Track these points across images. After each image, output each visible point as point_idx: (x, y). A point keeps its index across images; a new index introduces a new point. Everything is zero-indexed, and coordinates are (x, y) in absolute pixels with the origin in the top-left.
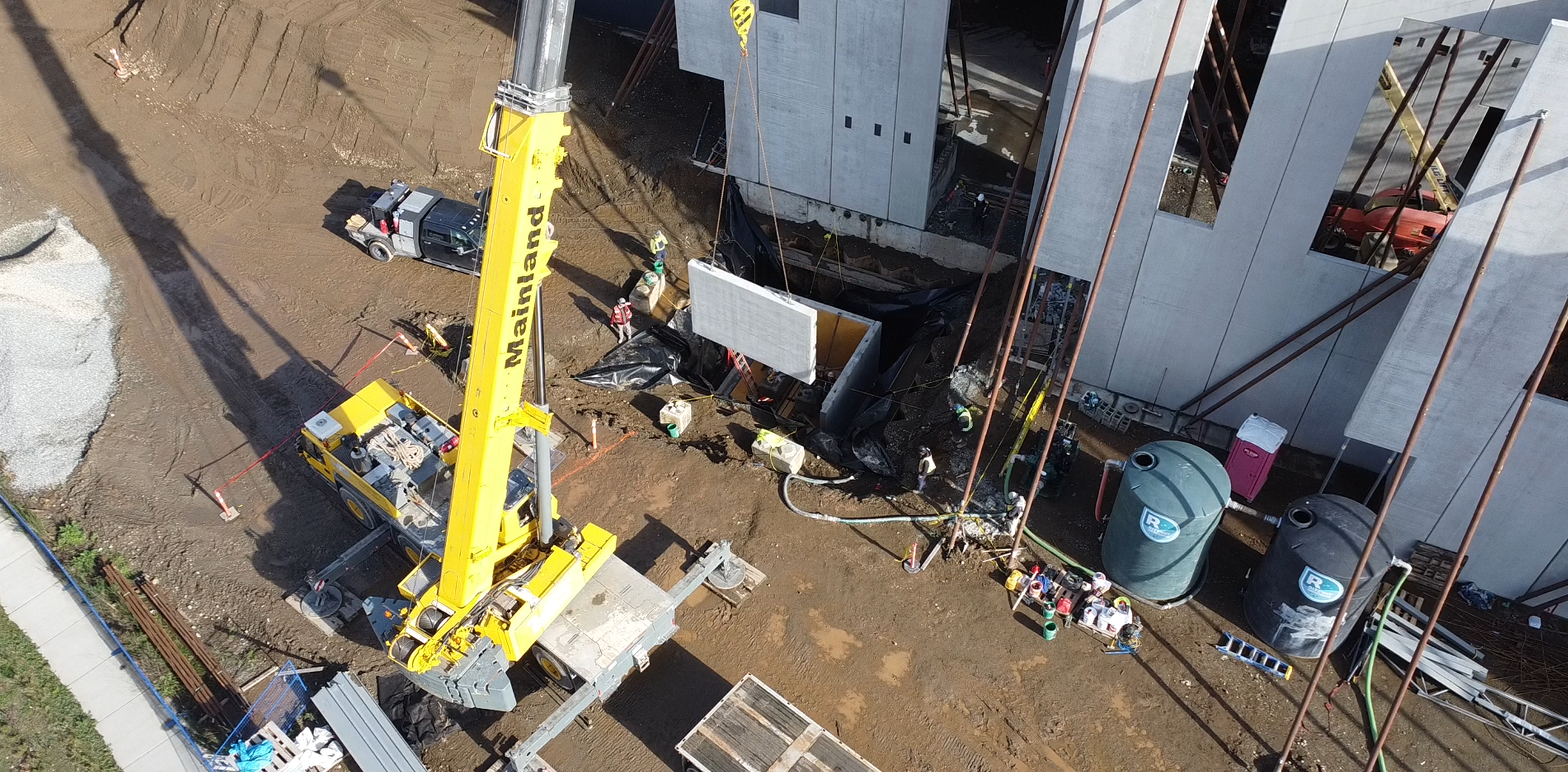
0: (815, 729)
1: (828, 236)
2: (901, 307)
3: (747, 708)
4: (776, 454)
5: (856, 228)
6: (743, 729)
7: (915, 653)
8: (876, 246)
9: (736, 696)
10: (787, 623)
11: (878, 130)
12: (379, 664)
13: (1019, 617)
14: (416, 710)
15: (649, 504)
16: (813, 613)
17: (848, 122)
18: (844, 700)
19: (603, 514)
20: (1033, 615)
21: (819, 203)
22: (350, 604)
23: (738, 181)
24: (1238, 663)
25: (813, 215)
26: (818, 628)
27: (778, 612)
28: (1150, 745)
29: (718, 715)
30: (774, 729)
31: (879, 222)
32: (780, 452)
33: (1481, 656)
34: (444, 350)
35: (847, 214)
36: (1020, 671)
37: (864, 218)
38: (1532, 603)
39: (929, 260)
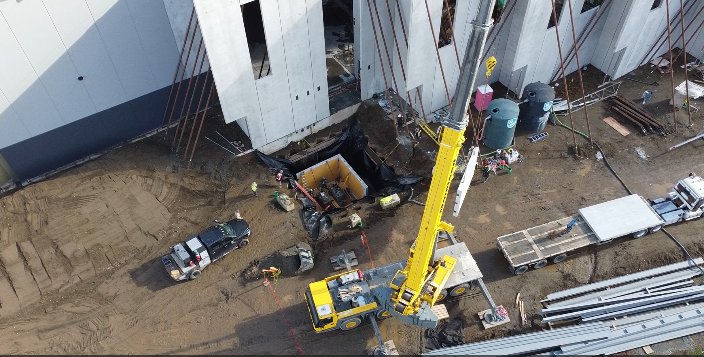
0: (525, 232)
1: (299, 143)
2: (340, 144)
3: (510, 244)
4: (393, 202)
5: (307, 133)
6: (516, 248)
7: (498, 203)
8: (315, 134)
9: (503, 244)
10: (470, 227)
11: (308, 93)
12: (419, 345)
13: (499, 175)
14: (449, 339)
15: (399, 241)
16: (470, 219)
17: (297, 98)
18: (505, 227)
19: (395, 255)
20: (500, 172)
21: (291, 135)
22: (389, 345)
23: (259, 149)
24: (539, 141)
25: (290, 140)
26: (477, 220)
27: (465, 227)
28: (553, 171)
29: (508, 252)
30: (520, 241)
31: (314, 125)
32: (394, 200)
33: (561, 99)
34: (277, 272)
35: (302, 130)
36: (517, 184)
37: (308, 127)
38: (555, 80)
39: (334, 125)
